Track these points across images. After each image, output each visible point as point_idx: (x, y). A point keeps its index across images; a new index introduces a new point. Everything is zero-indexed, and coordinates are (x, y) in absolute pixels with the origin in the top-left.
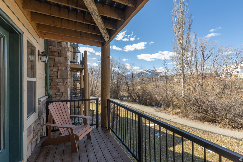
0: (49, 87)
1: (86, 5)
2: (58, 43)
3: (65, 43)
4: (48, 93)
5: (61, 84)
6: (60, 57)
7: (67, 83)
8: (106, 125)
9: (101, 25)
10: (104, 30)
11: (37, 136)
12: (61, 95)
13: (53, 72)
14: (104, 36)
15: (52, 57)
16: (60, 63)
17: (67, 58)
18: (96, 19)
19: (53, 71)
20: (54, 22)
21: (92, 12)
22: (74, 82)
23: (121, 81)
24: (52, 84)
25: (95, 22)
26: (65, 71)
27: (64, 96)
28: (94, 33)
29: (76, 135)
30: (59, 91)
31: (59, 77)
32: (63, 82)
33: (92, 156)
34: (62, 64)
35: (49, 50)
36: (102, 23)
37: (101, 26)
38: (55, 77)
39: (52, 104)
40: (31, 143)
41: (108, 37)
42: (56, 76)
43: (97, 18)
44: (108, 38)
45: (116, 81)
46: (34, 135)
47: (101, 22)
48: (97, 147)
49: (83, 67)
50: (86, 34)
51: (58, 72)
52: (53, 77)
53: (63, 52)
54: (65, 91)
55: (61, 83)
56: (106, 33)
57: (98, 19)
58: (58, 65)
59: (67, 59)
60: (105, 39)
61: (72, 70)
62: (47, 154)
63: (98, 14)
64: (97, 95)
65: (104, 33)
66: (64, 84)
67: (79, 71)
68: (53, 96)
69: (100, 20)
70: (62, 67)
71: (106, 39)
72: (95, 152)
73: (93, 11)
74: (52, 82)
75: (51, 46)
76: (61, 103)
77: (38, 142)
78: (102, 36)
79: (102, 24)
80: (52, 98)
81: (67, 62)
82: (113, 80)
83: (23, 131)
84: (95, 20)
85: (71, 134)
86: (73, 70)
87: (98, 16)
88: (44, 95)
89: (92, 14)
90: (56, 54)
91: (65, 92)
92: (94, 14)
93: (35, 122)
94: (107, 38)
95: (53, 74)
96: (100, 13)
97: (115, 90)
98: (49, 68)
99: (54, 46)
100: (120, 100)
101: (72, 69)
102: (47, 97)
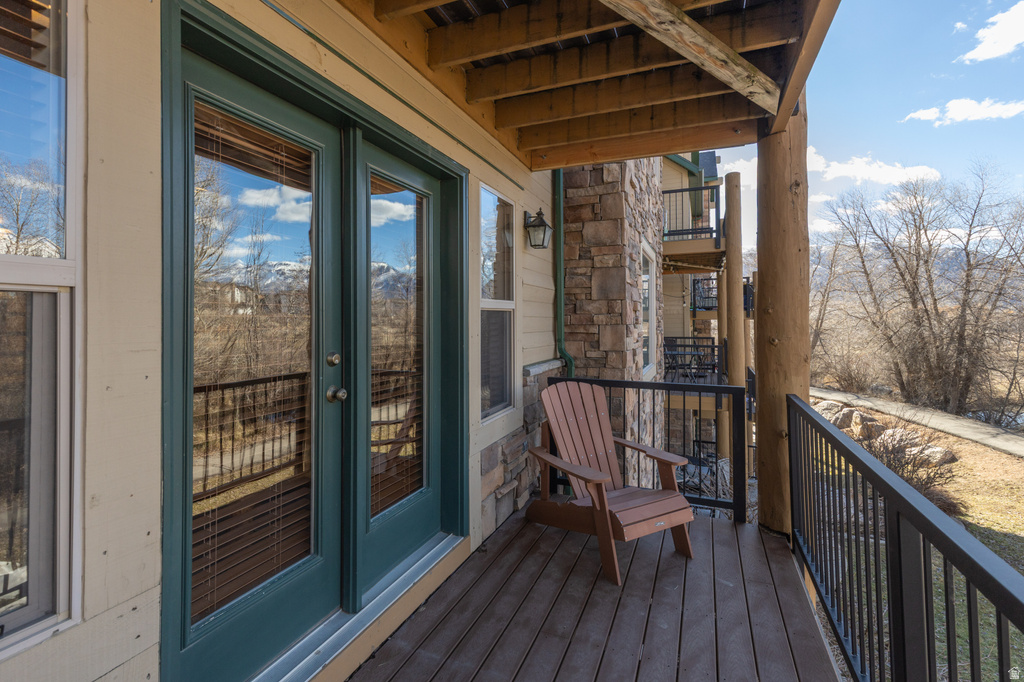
0: (565, 330)
1: (611, 7)
2: (593, 174)
3: (615, 167)
4: (561, 351)
5: (600, 319)
6: (597, 223)
7: (621, 315)
8: (781, 522)
9: (706, 51)
10: (731, 64)
11: (516, 483)
12: (602, 362)
13: (578, 280)
14: (744, 92)
15: (574, 226)
16: (600, 244)
17: (622, 219)
18: (672, 38)
19: (577, 274)
20: (551, 108)
21: (643, 19)
22: (694, 315)
23: (995, 307)
24: (573, 319)
25: (675, 49)
26: (614, 272)
27: (614, 364)
28: (698, 93)
29: (613, 516)
30: (596, 345)
31: (595, 296)
32: (609, 313)
33: (666, 626)
34: (605, 245)
35: (566, 202)
36: (706, 40)
37: (709, 54)
38: (583, 297)
39: (554, 385)
40: (496, 498)
41: (770, 86)
42: (586, 291)
43: (673, 32)
44: (768, 92)
45: (949, 307)
46: (509, 477)
47: (700, 40)
48: (701, 601)
49: (722, 249)
50: (675, 110)
51: (593, 278)
52: (578, 297)
53: (610, 201)
54: (617, 348)
55: (601, 317)
56: (746, 74)
57: (680, 34)
58: (594, 250)
59: (622, 224)
60: (760, 103)
61: (679, 264)
62: (531, 549)
63: (667, 13)
64: (826, 380)
65: (737, 78)
66: (614, 322)
67: (713, 268)
68: (578, 362)
69: (692, 32)
70: (606, 257)
71: (768, 102)
72: (685, 618)
73: (645, 15)
74: (575, 312)
75: (572, 188)
76: (585, 387)
77: (521, 503)
78: (737, 94)
79: (706, 45)
80: (573, 368)
81: (622, 235)
82: (929, 301)
83: (468, 454)
84: (670, 44)
85: (598, 508)
86: (683, 262)
87: (672, 22)
88: (551, 356)
89: (648, 27)
90: (586, 213)
91: (616, 352)
92: (652, 23)
93: (514, 435)
94: (766, 96)
95: (577, 287)
96: (680, 6)
97: (940, 357)
98: (565, 264)
99: (581, 187)
100: (987, 421)
101: (680, 261)
102: (558, 364)
